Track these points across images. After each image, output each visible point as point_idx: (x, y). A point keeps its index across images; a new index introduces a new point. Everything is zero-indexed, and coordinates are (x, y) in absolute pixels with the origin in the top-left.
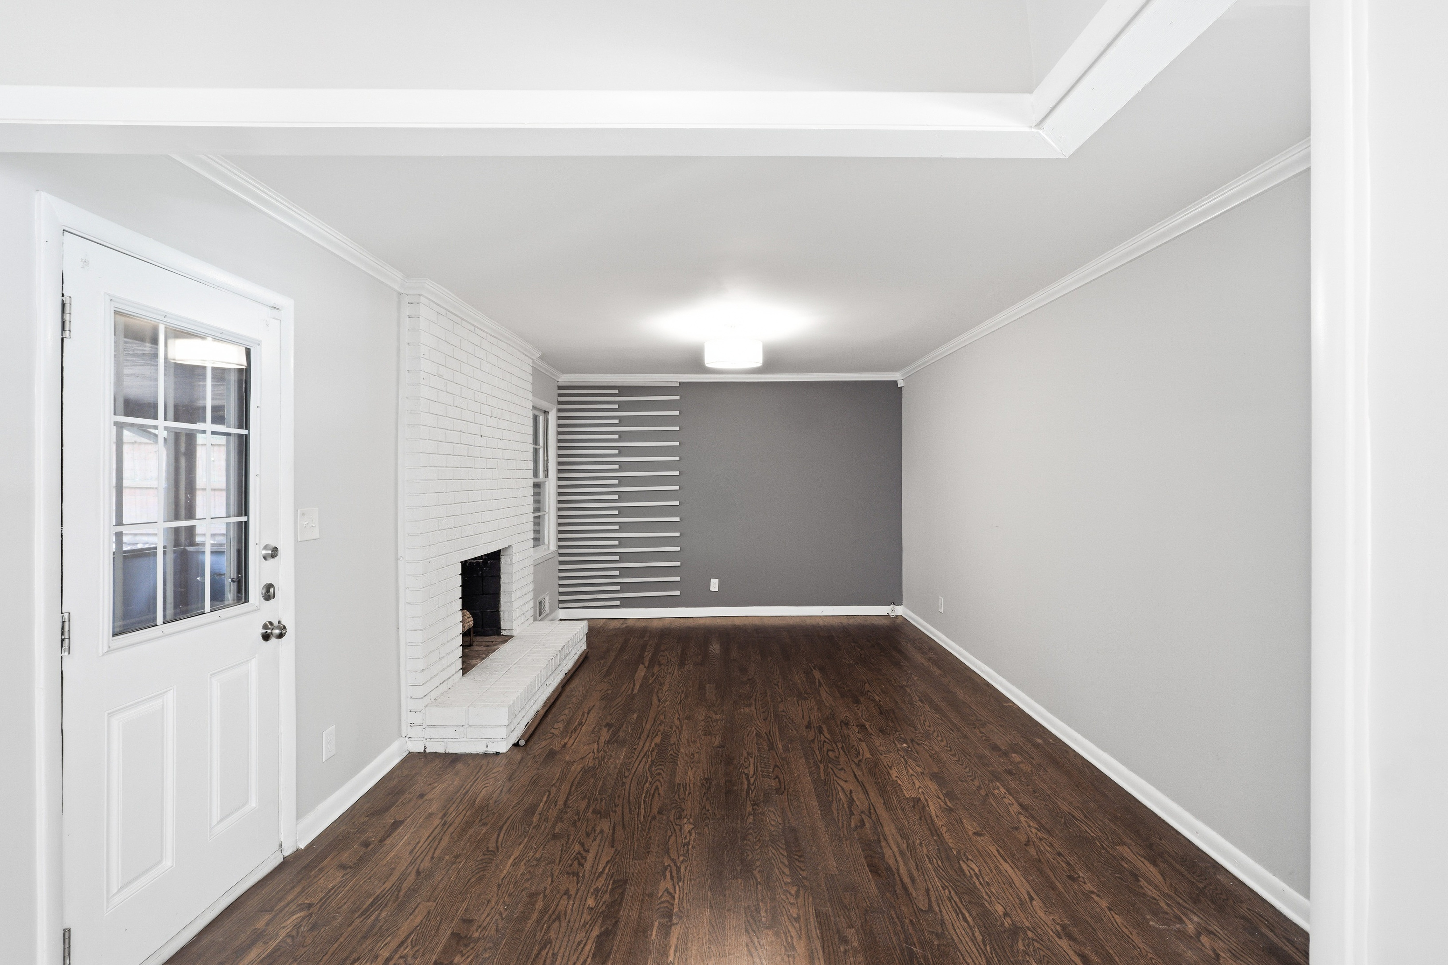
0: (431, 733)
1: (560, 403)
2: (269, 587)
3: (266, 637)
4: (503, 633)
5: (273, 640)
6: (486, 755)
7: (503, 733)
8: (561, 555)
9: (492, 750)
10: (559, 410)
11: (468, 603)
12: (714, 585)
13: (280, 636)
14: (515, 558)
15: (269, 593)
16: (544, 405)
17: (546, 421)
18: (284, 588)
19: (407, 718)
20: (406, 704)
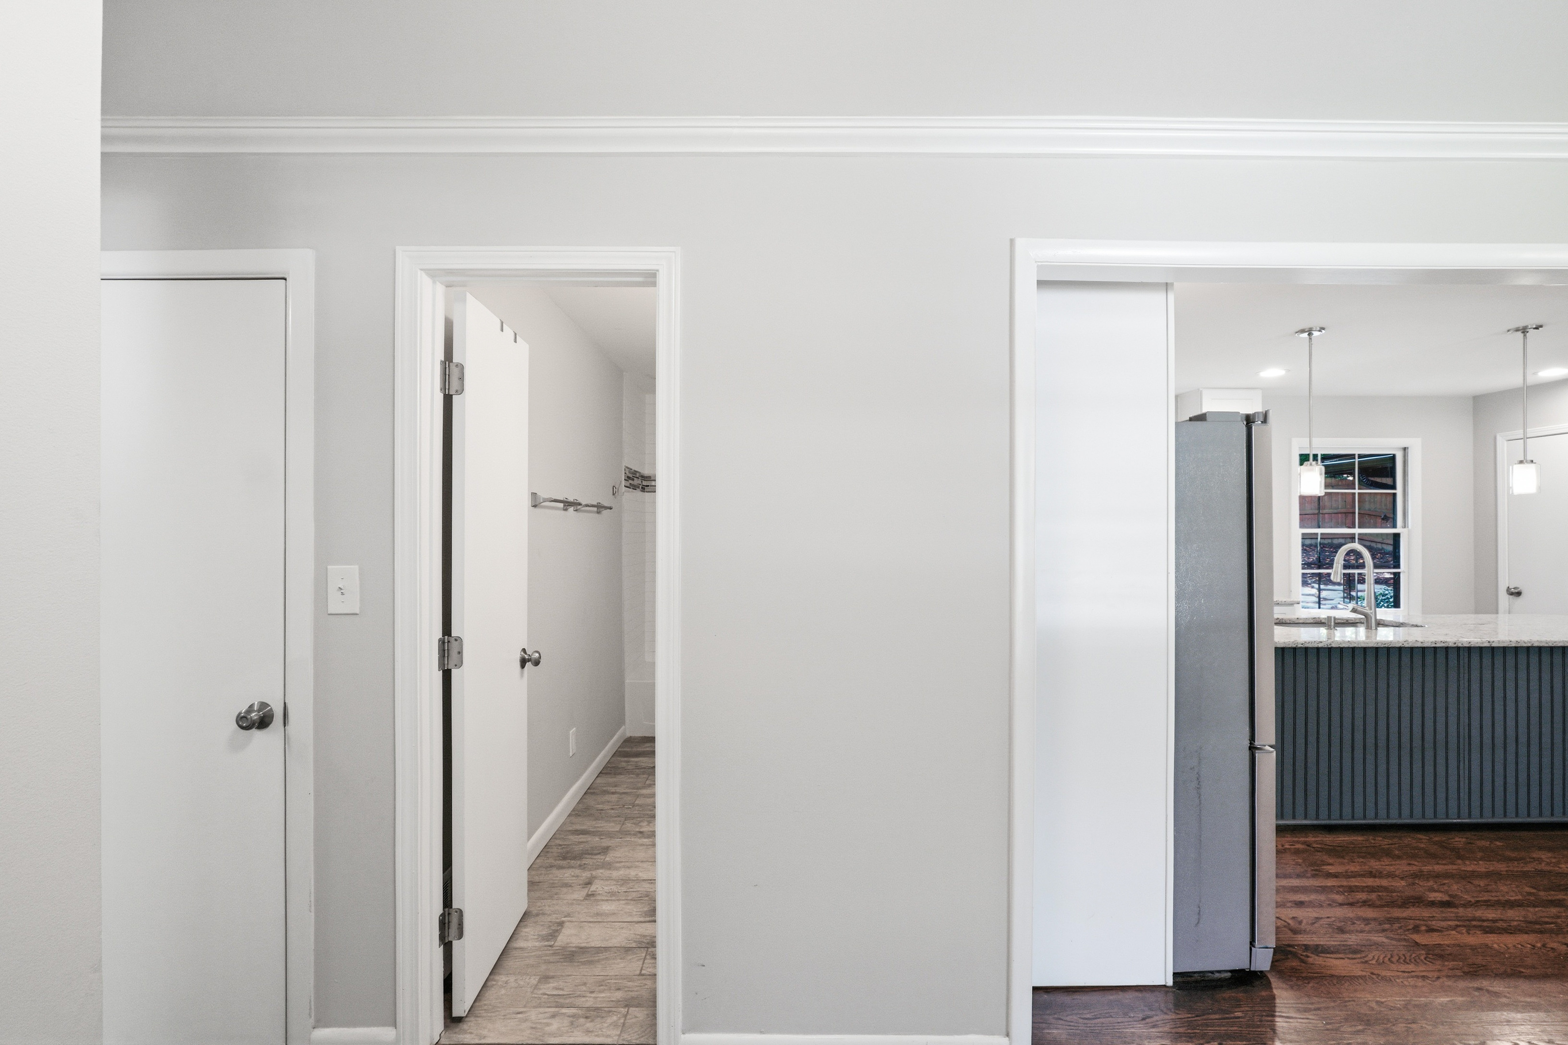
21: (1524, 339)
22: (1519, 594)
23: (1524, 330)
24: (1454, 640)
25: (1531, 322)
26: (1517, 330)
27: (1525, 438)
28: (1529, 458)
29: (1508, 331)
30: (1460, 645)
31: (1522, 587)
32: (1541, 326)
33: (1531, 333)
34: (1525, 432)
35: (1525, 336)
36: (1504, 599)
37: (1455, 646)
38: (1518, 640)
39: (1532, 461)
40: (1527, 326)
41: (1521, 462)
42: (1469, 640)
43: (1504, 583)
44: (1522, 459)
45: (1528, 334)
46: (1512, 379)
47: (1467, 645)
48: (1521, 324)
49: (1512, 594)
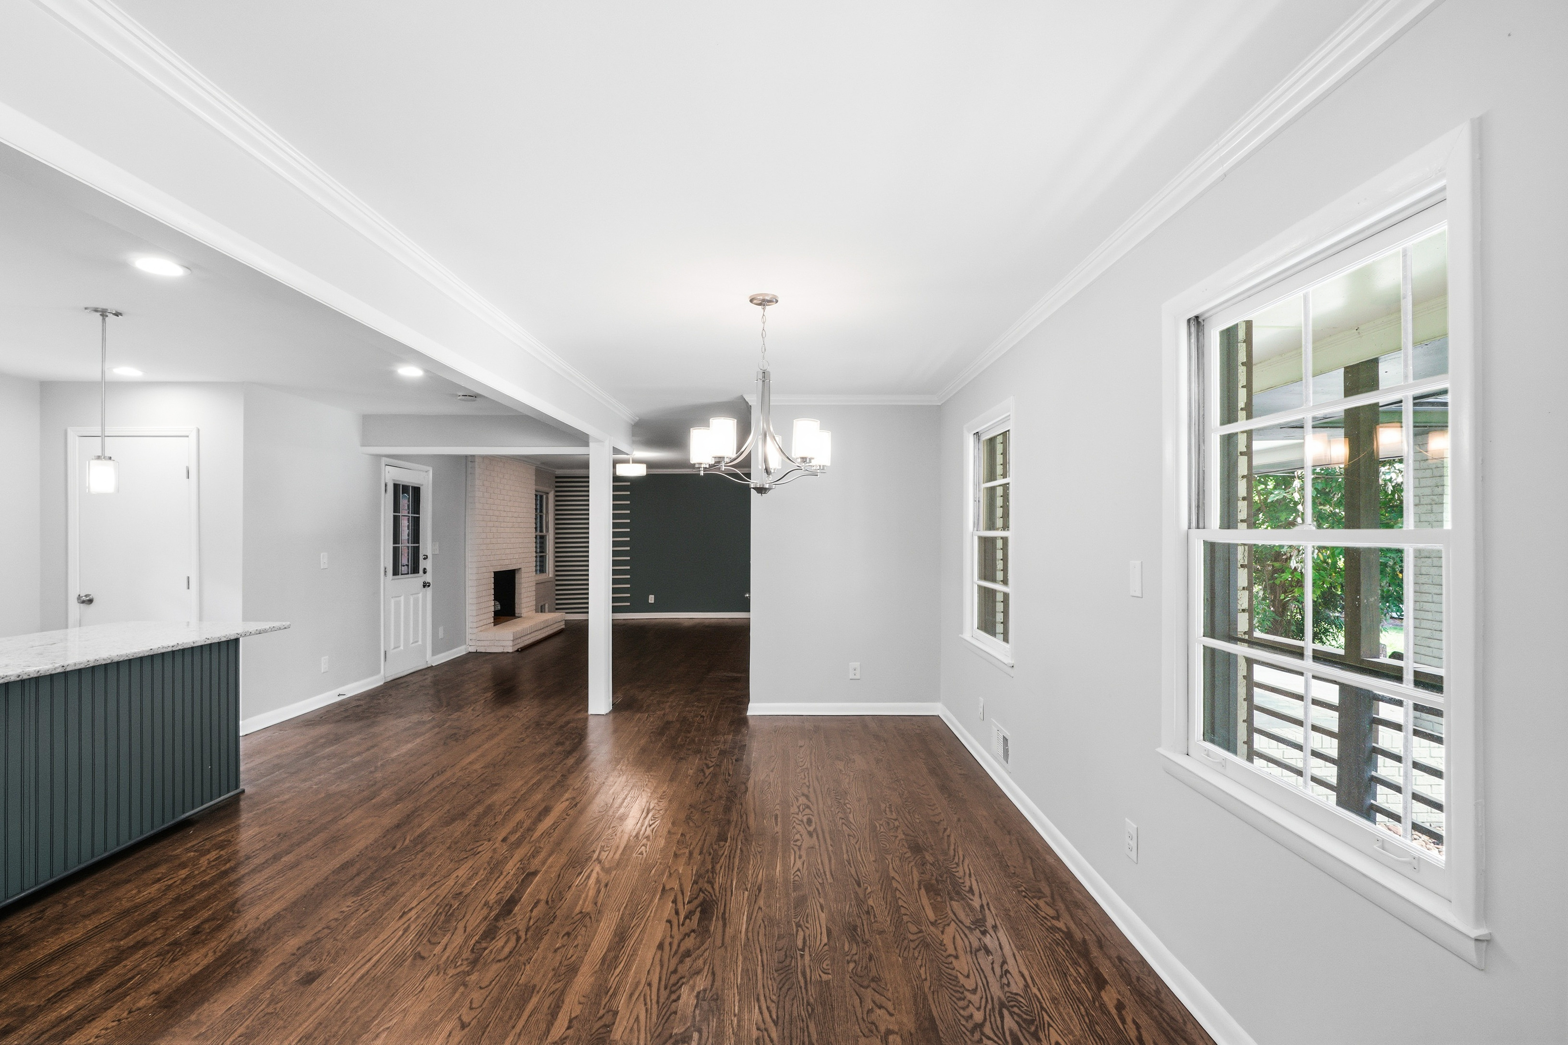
0: (480, 643)
1: (557, 487)
2: (425, 569)
3: (424, 586)
4: (517, 615)
5: (426, 588)
6: (502, 653)
7: (511, 643)
8: (557, 580)
9: (506, 651)
10: (557, 491)
11: (497, 597)
12: (651, 599)
13: (429, 586)
14: (523, 575)
15: (425, 572)
16: (545, 489)
17: (547, 498)
18: (429, 569)
19: (468, 637)
20: (468, 631)
21: (103, 323)
22: (91, 601)
23: (104, 313)
24: (18, 671)
25: (112, 306)
26: (96, 310)
27: (103, 436)
28: (107, 454)
29: (86, 308)
30: (25, 677)
31: (93, 595)
32: (121, 314)
33: (110, 318)
34: (103, 430)
35: (104, 320)
36: (75, 608)
37: (18, 679)
38: (97, 658)
39: (110, 458)
40: (107, 309)
41: (99, 458)
42: (37, 669)
43: (75, 590)
44: (100, 455)
45: (107, 319)
46: (89, 371)
47: (36, 676)
48: (102, 305)
49: (83, 602)
